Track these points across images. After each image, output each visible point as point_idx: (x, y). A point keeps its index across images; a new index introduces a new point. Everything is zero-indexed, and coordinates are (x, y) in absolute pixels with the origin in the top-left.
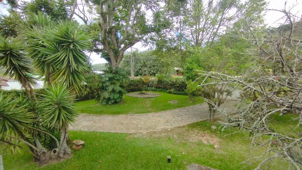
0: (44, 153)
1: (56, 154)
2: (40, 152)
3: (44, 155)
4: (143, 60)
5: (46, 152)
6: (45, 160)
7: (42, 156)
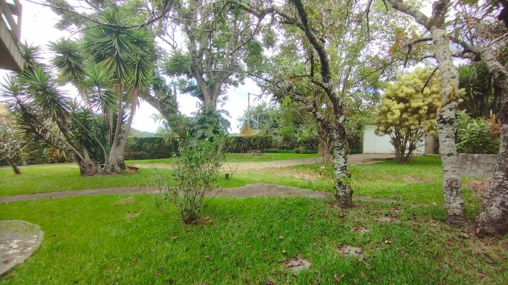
0: (90, 165)
1: (103, 169)
2: (86, 164)
3: (90, 168)
4: (273, 118)
5: (93, 165)
6: (90, 172)
7: (88, 168)
